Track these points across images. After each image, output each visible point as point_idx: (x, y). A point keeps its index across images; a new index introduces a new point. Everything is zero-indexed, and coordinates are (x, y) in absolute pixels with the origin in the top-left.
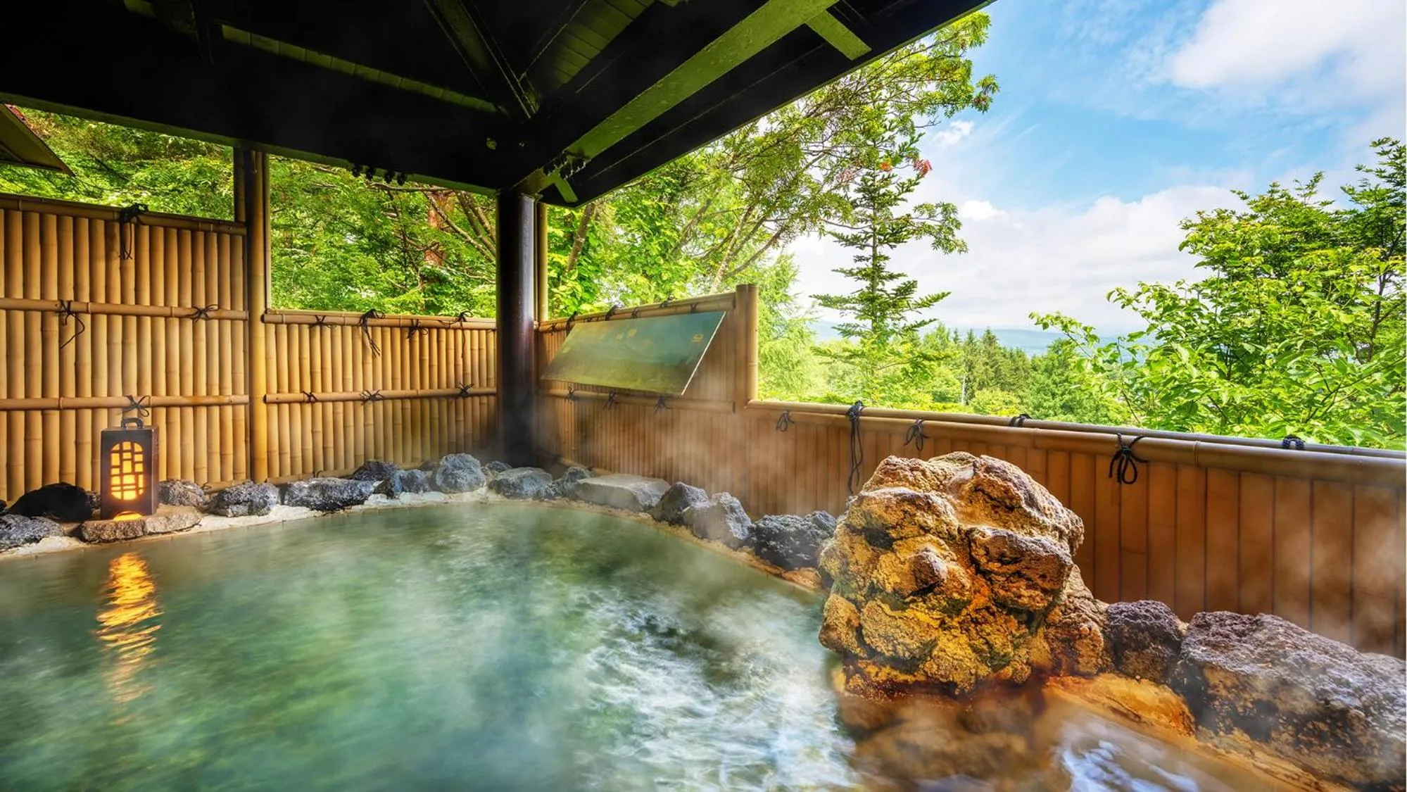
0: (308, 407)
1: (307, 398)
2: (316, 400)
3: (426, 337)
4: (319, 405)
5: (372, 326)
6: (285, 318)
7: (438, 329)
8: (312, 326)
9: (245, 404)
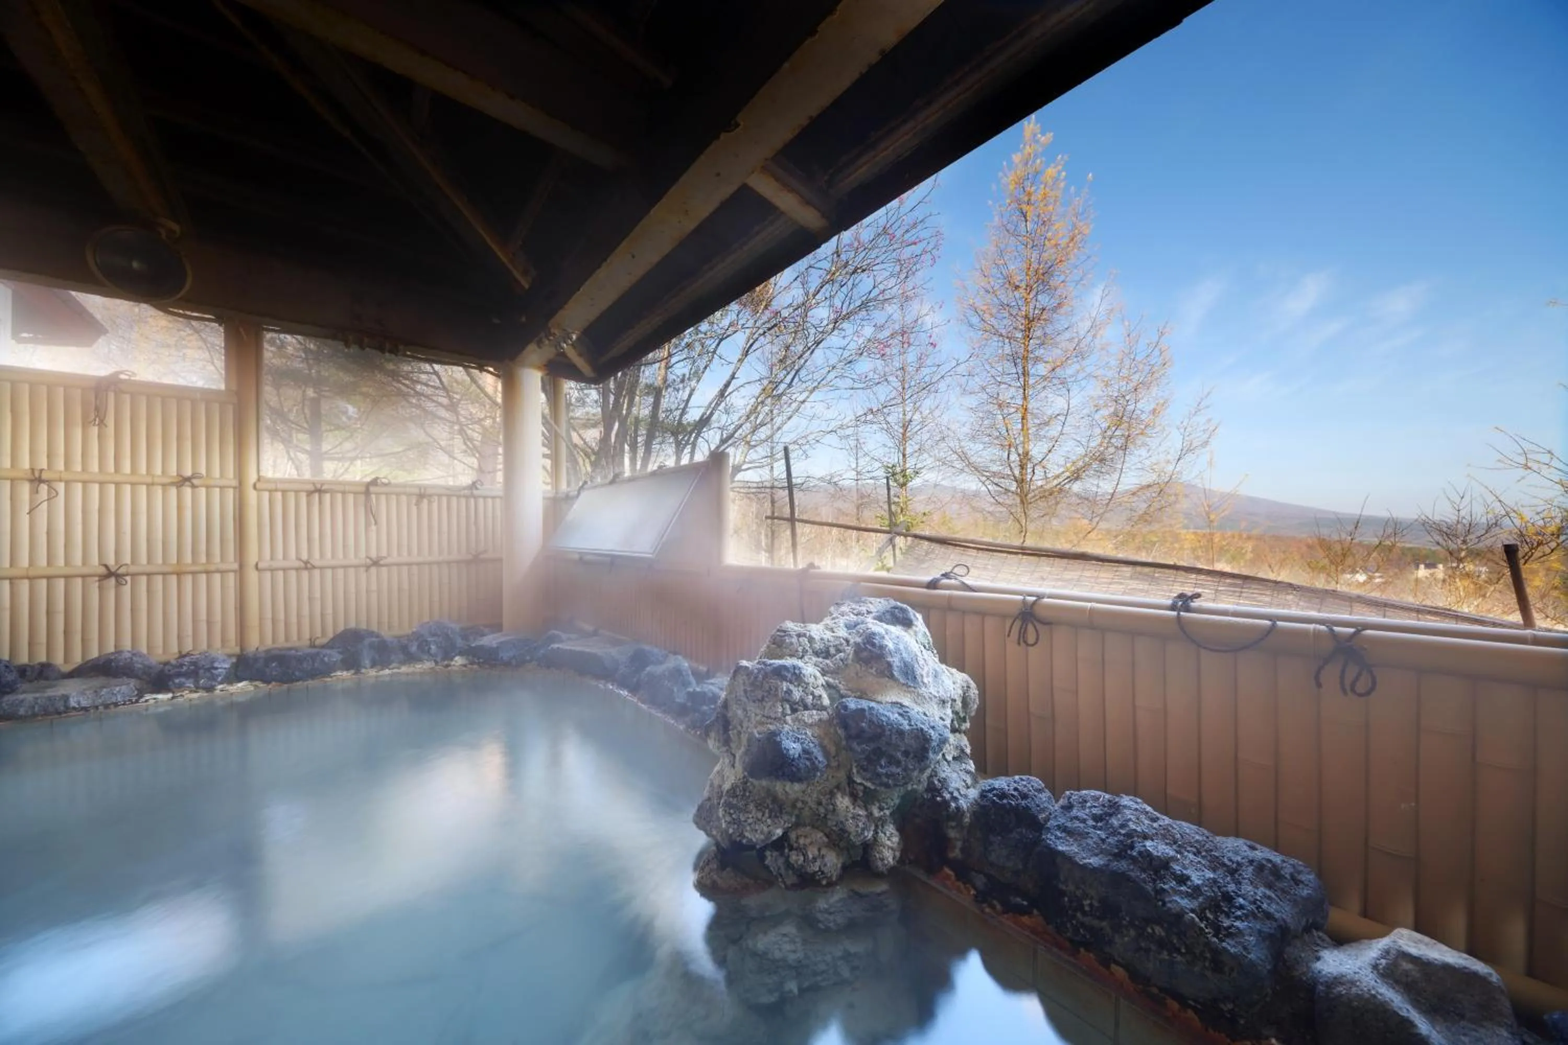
0: (305, 574)
1: (302, 565)
2: (314, 567)
3: (435, 505)
4: (317, 573)
5: (377, 494)
6: (280, 486)
7: (449, 497)
8: (310, 493)
9: (235, 571)
